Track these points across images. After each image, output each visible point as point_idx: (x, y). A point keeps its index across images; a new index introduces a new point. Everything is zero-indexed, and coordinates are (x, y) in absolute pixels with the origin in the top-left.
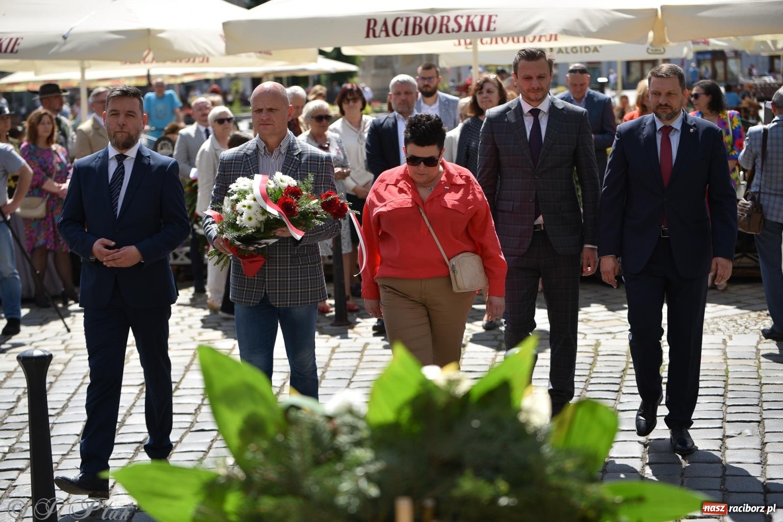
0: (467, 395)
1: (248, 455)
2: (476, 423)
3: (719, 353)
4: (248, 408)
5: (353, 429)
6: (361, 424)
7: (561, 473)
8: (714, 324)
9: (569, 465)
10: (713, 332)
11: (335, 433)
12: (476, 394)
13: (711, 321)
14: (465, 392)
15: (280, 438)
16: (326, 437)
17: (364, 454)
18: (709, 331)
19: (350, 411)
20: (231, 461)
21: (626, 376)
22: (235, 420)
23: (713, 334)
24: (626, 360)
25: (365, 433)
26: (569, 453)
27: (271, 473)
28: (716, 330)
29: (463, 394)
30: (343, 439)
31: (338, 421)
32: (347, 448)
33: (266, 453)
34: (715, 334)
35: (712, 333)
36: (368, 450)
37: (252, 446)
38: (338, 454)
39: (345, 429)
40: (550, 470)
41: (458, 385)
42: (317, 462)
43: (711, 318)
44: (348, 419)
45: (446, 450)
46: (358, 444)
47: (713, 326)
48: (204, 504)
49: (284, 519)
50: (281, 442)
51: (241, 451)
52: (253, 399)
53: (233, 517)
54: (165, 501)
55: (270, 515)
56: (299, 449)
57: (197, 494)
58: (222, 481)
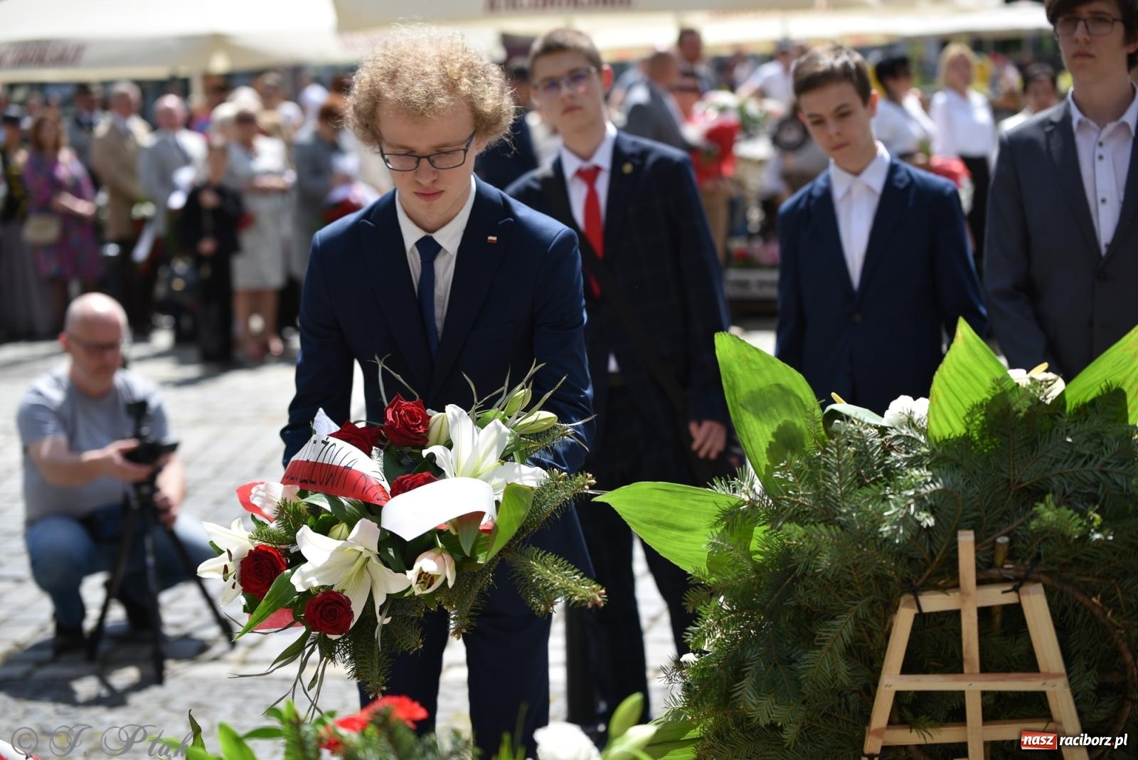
0: (1059, 399)
1: (777, 474)
4: (782, 418)
5: (910, 443)
6: (922, 439)
11: (887, 450)
19: (911, 423)
25: (925, 449)
29: (1053, 399)
33: (797, 473)
36: (926, 470)
38: (890, 474)
45: (1027, 474)
46: (915, 462)
48: (721, 536)
49: (814, 554)
50: (819, 458)
51: (770, 470)
52: (788, 406)
53: (758, 557)
54: (674, 533)
55: (798, 550)
56: (838, 468)
57: (716, 525)
58: (745, 507)
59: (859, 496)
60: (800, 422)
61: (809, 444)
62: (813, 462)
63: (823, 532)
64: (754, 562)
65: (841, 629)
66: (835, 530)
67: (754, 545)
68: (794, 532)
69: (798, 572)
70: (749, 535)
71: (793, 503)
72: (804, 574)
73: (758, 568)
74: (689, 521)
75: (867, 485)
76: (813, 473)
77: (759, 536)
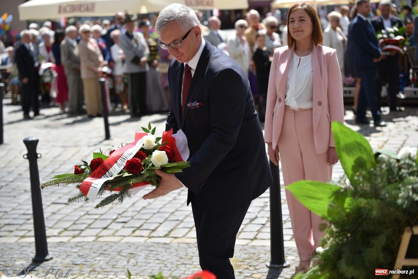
1: (356, 178)
4: (358, 155)
5: (410, 166)
6: (414, 164)
11: (400, 168)
15: (372, 169)
16: (395, 169)
17: (413, 179)
20: (348, 181)
22: (350, 161)
25: (415, 168)
30: (404, 171)
31: (402, 162)
32: (405, 175)
33: (364, 177)
36: (416, 177)
37: (358, 174)
38: (401, 179)
39: (405, 166)
42: (389, 182)
44: (408, 161)
46: (411, 174)
48: (333, 202)
49: (371, 210)
50: (372, 172)
51: (353, 176)
52: (360, 150)
53: (348, 211)
54: (314, 201)
55: (364, 208)
56: (380, 176)
57: (330, 198)
58: (342, 190)
59: (389, 187)
60: (365, 157)
61: (368, 166)
62: (370, 173)
63: (374, 202)
64: (345, 212)
65: (381, 241)
66: (379, 201)
67: (346, 205)
68: (363, 202)
69: (364, 217)
70: (344, 201)
71: (362, 190)
72: (366, 218)
73: (348, 215)
74: (320, 196)
75: (392, 183)
76: (370, 177)
77: (348, 202)
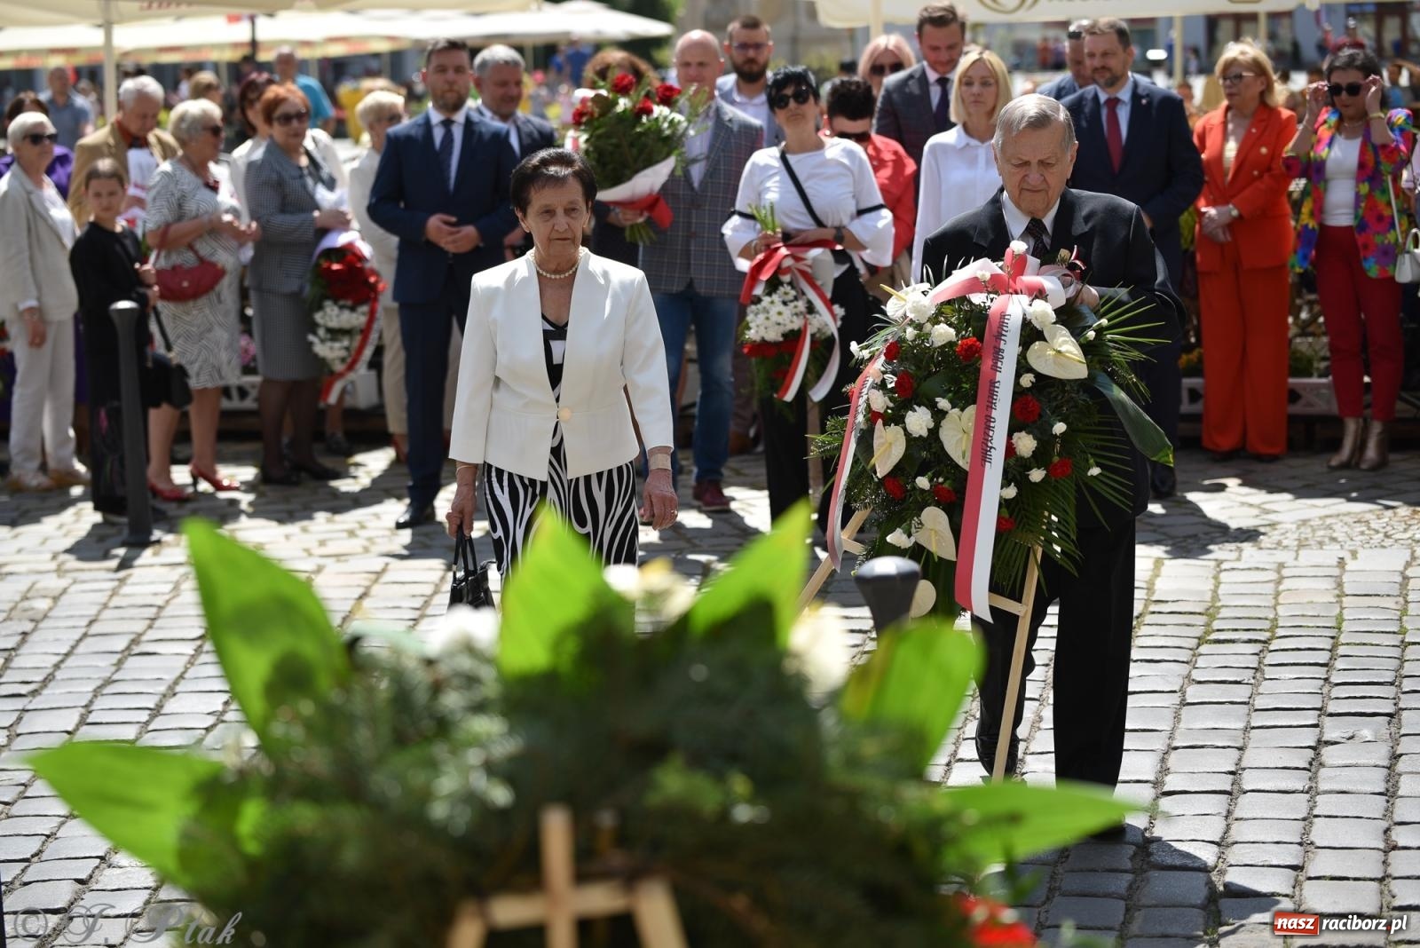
0: (685, 620)
1: (278, 729)
2: (699, 672)
3: (1329, 584)
4: (281, 642)
5: (471, 681)
6: (487, 673)
7: (854, 762)
8: (1325, 529)
9: (870, 748)
10: (1321, 544)
11: (437, 688)
12: (702, 620)
13: (1321, 522)
14: (680, 616)
15: (335, 696)
16: (421, 697)
17: (487, 726)
18: (1312, 542)
19: (469, 648)
20: (250, 740)
21: (1143, 628)
22: (257, 665)
23: (1321, 548)
24: (1146, 597)
25: (491, 689)
26: (873, 727)
27: (318, 760)
28: (1327, 540)
29: (677, 619)
30: (452, 700)
31: (444, 669)
32: (458, 716)
33: (309, 726)
34: (1324, 547)
35: (1318, 546)
36: (496, 719)
37: (284, 712)
38: (443, 726)
39: (456, 682)
40: (834, 757)
41: (664, 601)
42: (401, 740)
43: (1320, 518)
44: (466, 663)
45: (641, 720)
46: (480, 708)
47: (1321, 533)
48: (197, 819)
49: (335, 846)
50: (339, 705)
51: (267, 720)
52: (291, 626)
53: (252, 848)
56: (368, 718)
57: (186, 800)
58: (230, 779)
59: (401, 761)
60: (309, 649)
61: (323, 682)
62: (331, 711)
63: (348, 817)
64: (242, 854)
66: (367, 813)
67: (244, 827)
68: (305, 817)
69: (311, 871)
70: (234, 813)
72: (319, 876)
73: (253, 866)
74: (148, 793)
75: (411, 744)
76: (332, 726)
77: (252, 818)
